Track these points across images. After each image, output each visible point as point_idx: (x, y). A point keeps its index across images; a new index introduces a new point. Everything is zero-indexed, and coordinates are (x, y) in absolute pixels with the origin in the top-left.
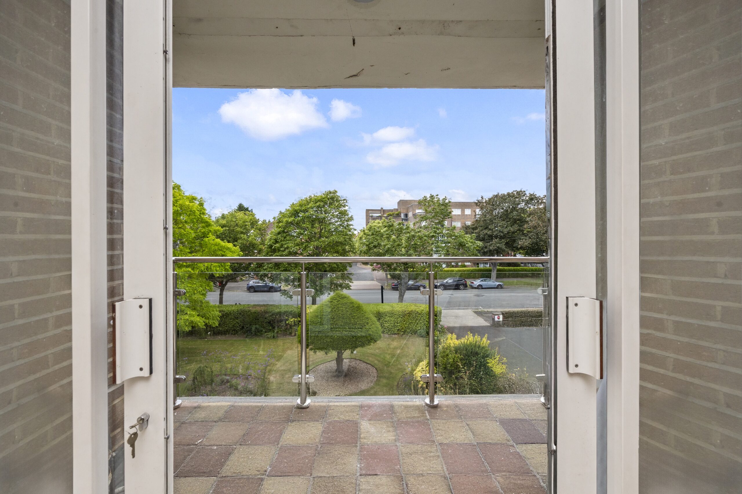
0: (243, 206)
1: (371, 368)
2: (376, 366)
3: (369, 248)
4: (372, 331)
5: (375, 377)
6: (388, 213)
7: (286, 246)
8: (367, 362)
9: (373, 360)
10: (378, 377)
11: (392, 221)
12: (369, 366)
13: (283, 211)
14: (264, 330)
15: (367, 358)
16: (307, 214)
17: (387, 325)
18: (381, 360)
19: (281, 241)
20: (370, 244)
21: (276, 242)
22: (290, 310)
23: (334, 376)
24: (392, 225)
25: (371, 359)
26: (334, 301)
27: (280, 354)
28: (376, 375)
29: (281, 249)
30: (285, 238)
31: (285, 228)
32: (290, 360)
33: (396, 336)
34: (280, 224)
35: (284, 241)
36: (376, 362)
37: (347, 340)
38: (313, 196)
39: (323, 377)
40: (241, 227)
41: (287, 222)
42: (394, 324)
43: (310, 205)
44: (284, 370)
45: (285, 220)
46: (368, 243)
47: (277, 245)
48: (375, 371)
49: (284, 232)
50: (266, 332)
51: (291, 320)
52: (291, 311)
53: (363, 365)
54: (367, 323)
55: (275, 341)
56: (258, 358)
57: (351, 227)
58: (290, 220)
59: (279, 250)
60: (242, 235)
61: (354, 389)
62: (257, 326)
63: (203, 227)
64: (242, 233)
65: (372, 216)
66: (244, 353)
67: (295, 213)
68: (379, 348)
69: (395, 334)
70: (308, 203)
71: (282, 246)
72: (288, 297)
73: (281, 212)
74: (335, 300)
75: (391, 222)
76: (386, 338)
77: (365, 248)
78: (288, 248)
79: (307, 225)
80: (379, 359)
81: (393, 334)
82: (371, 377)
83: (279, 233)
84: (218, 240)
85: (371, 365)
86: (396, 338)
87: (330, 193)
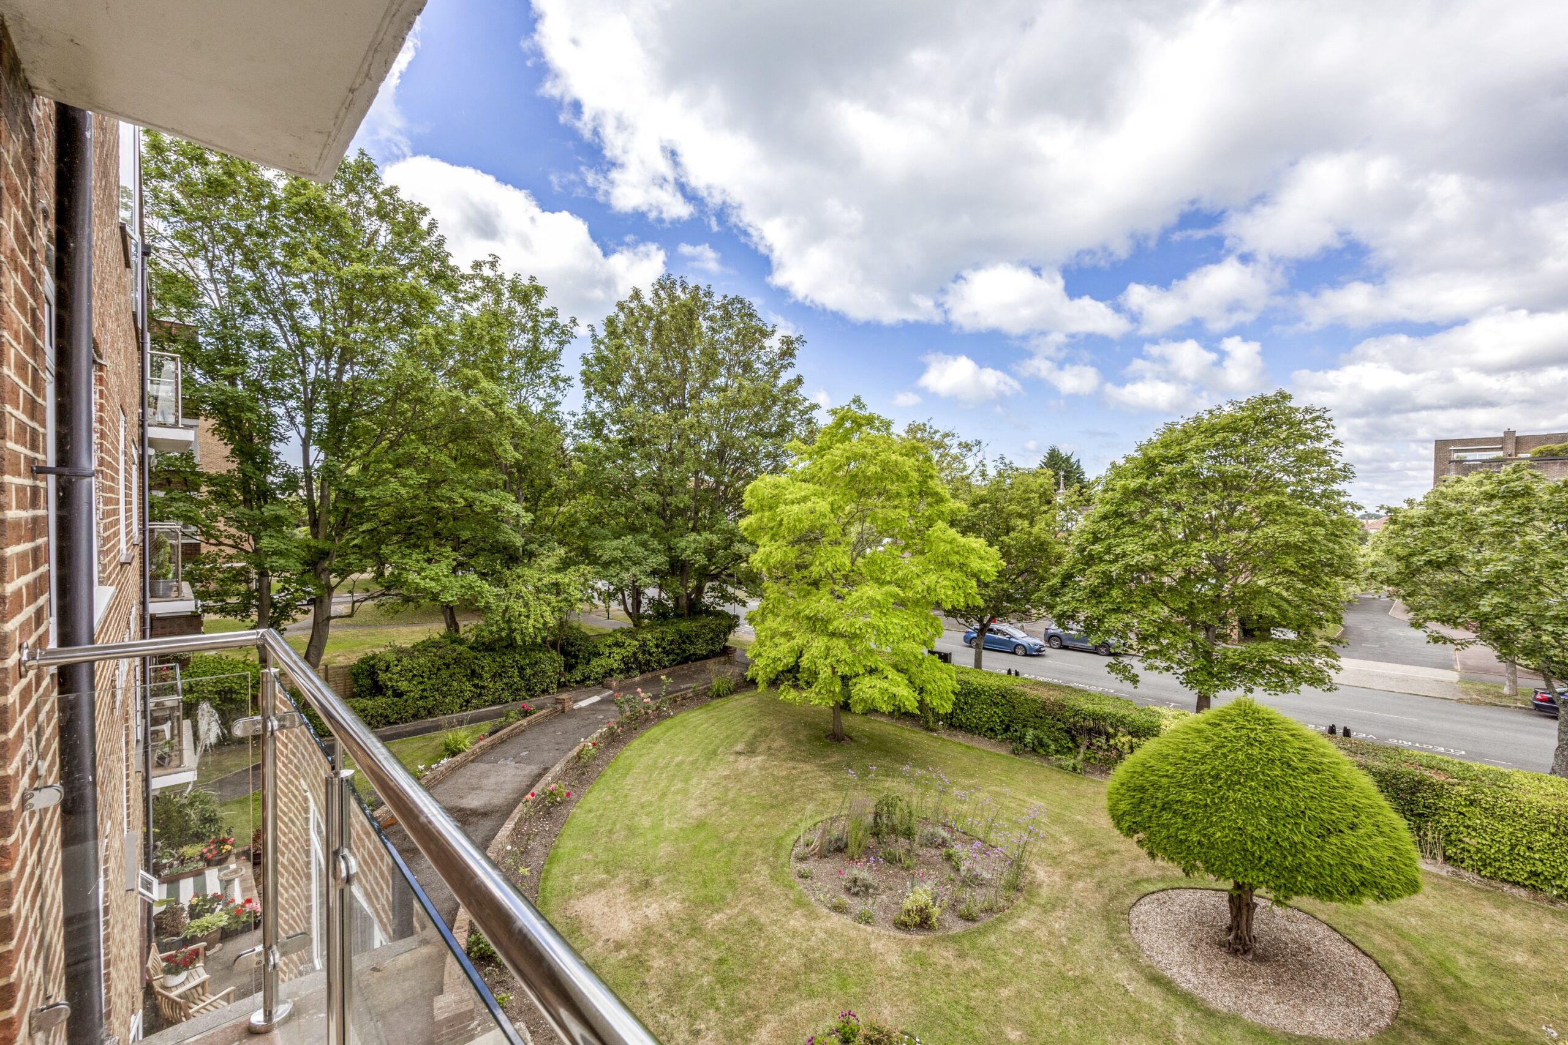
0: (1059, 454)
1: (1373, 974)
2: (1395, 975)
3: (1407, 567)
4: (1372, 858)
5: (1382, 1012)
6: (1542, 448)
7: (1118, 550)
8: (1360, 945)
9: (1389, 946)
10: (1396, 1016)
11: (1527, 477)
12: (1363, 963)
13: (1121, 462)
14: (1053, 747)
15: (1361, 929)
16: (1185, 466)
17: (1474, 842)
18: (1426, 962)
19: (1108, 536)
20: (1411, 555)
21: (1096, 540)
22: (1121, 713)
23: (1221, 945)
24: (1527, 492)
25: (1378, 938)
26: (1225, 725)
27: (1079, 817)
28: (1389, 1006)
29: (1107, 557)
30: (1118, 529)
31: (1119, 505)
32: (1100, 844)
33: (1523, 893)
34: (1110, 494)
35: (1115, 536)
36: (1399, 958)
37: (1260, 858)
38: (1206, 417)
39: (1183, 932)
40: (1019, 503)
41: (1125, 488)
42: (1513, 847)
43: (1193, 442)
44: (1078, 866)
45: (1119, 484)
46: (1404, 552)
47: (1098, 547)
48: (1386, 988)
49: (1117, 514)
50: (1057, 752)
51: (1123, 740)
52: (1124, 717)
53: (1340, 950)
54: (1353, 827)
55: (1075, 781)
56: (1025, 810)
57: (1343, 500)
58: (1133, 484)
59: (1101, 560)
60: (1019, 522)
61: (1287, 1017)
62: (1038, 732)
63: (930, 505)
64: (1020, 516)
65: (1460, 462)
66: (997, 789)
67: (1151, 467)
68: (1423, 915)
69: (1516, 884)
70: (1187, 435)
71: (1108, 550)
72: (1126, 678)
73: (1114, 465)
74: (1230, 722)
75: (1519, 479)
76: (1466, 886)
77: (1393, 568)
78: (1124, 555)
79: (1181, 496)
80: (1415, 952)
81: (1504, 880)
82: (1366, 1007)
83: (1104, 517)
84: (952, 532)
85: (1376, 962)
86: (1517, 900)
87: (1265, 401)
